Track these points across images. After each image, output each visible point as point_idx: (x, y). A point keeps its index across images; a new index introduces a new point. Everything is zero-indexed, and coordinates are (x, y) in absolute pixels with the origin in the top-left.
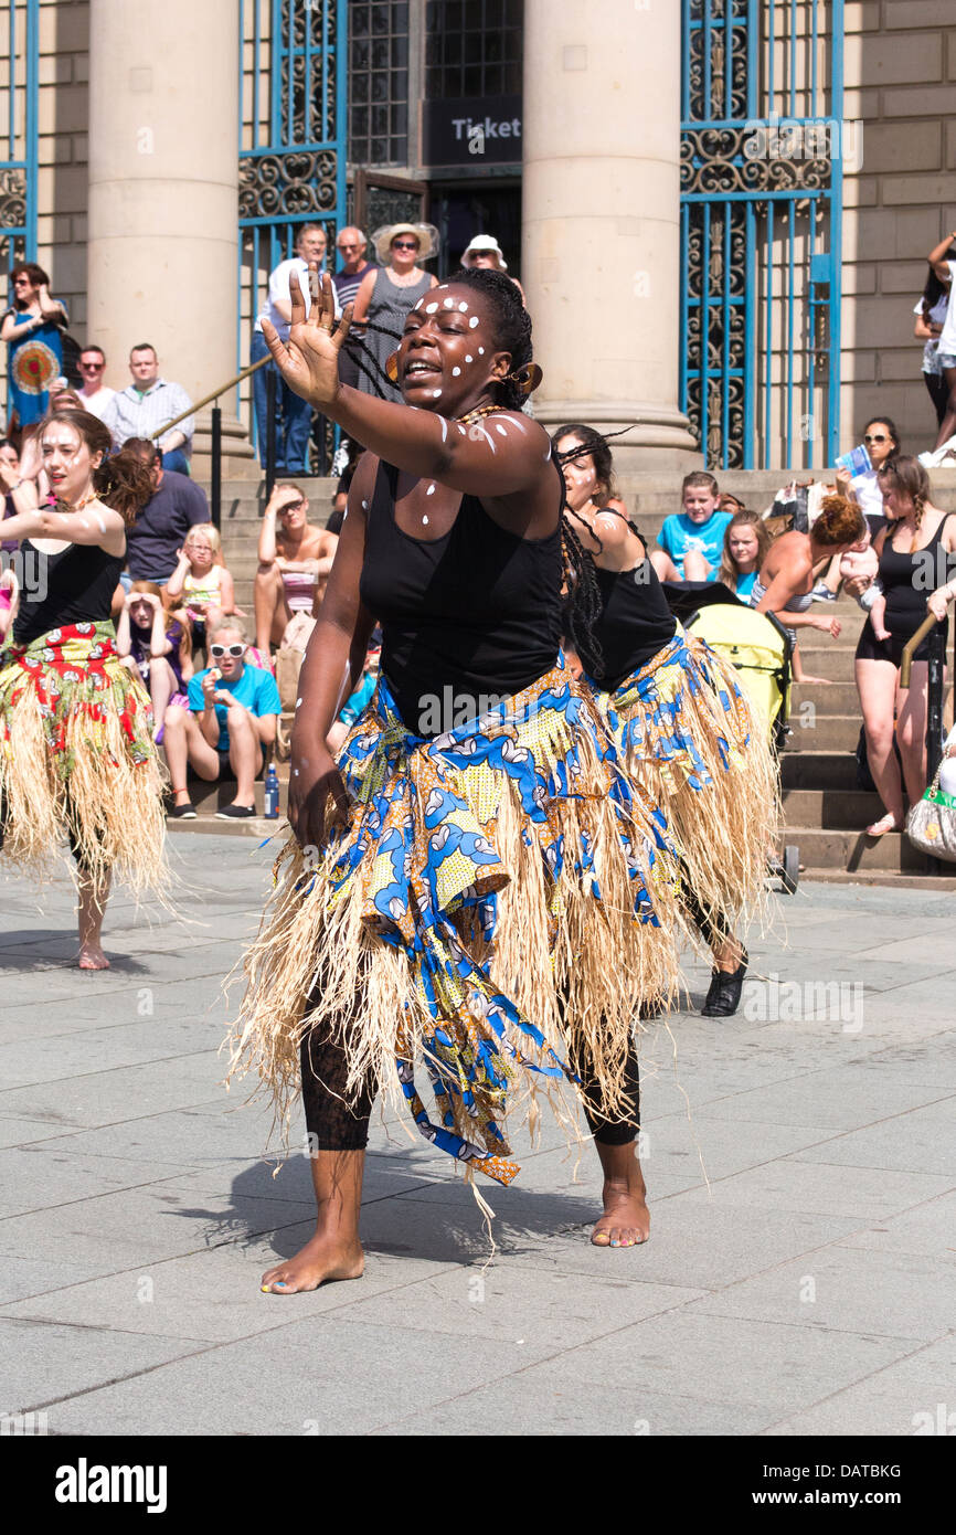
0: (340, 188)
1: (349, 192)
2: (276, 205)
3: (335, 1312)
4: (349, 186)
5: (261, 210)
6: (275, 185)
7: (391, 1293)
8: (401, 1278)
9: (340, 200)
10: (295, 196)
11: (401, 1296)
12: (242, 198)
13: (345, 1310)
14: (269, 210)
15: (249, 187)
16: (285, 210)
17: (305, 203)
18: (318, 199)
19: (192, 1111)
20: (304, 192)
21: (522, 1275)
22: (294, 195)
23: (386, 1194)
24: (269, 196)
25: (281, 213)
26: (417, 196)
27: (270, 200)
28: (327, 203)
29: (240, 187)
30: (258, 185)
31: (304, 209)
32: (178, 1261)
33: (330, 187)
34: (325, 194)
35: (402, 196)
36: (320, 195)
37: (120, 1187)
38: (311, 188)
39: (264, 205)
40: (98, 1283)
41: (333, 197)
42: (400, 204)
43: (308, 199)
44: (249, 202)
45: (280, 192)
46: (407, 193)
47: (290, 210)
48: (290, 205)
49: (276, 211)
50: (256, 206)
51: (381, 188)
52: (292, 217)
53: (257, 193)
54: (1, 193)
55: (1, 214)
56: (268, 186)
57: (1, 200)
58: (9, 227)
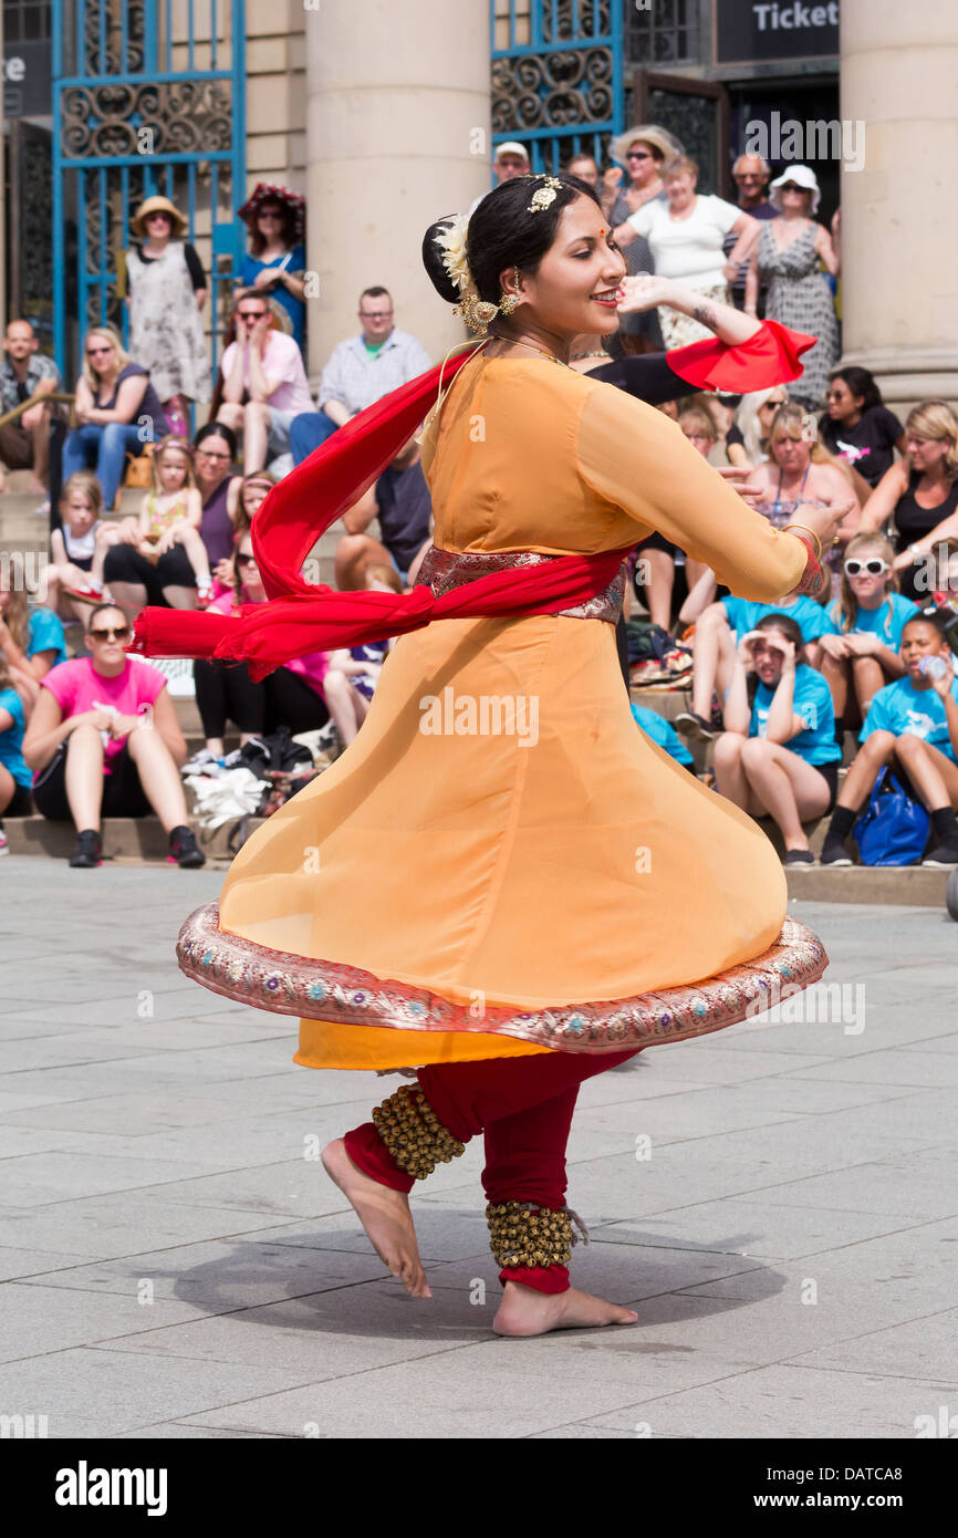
0: (615, 92)
1: (627, 99)
2: (537, 116)
3: (598, 1419)
4: (628, 91)
5: (520, 122)
6: (537, 91)
7: (667, 1398)
8: (680, 1382)
9: (616, 107)
10: (561, 104)
11: (679, 1401)
12: (495, 108)
13: (609, 1417)
14: (530, 122)
15: (504, 95)
16: (549, 121)
17: (573, 113)
18: (590, 107)
19: (432, 1197)
20: (572, 99)
21: (828, 1378)
22: (562, 102)
23: (666, 1289)
24: (529, 104)
25: (543, 125)
26: (712, 100)
27: (531, 109)
28: (601, 111)
29: (493, 95)
30: (515, 92)
31: (572, 119)
32: (411, 1364)
33: (603, 91)
34: (597, 101)
35: (693, 101)
36: (592, 103)
37: (342, 1283)
38: (580, 94)
39: (523, 116)
40: (312, 1389)
41: (608, 102)
42: (691, 110)
43: (577, 107)
44: (505, 112)
45: (543, 100)
46: (699, 96)
47: (556, 121)
48: (555, 114)
49: (538, 122)
50: (513, 117)
51: (668, 92)
52: (556, 130)
53: (514, 101)
54: (200, 109)
55: (198, 134)
56: (528, 92)
57: (199, 119)
58: (212, 152)
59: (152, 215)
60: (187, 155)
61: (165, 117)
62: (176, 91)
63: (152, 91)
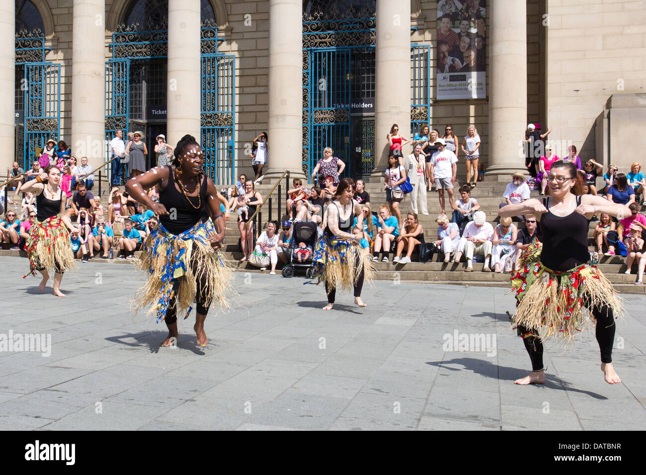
0: (127, 125)
2: (113, 127)
4: (129, 124)
5: (110, 128)
9: (127, 127)
12: (106, 126)
15: (107, 123)
18: (122, 126)
22: (117, 125)
24: (112, 125)
25: (114, 129)
26: (143, 126)
28: (124, 127)
29: (105, 124)
30: (109, 123)
34: (124, 125)
35: (141, 126)
38: (121, 124)
42: (140, 128)
43: (120, 126)
45: (114, 125)
51: (137, 124)
53: (109, 125)
54: (52, 124)
55: (51, 128)
56: (112, 123)
57: (52, 125)
58: (54, 131)
59: (50, 142)
60: (49, 132)
61: (45, 125)
62: (47, 120)
63: (43, 120)
